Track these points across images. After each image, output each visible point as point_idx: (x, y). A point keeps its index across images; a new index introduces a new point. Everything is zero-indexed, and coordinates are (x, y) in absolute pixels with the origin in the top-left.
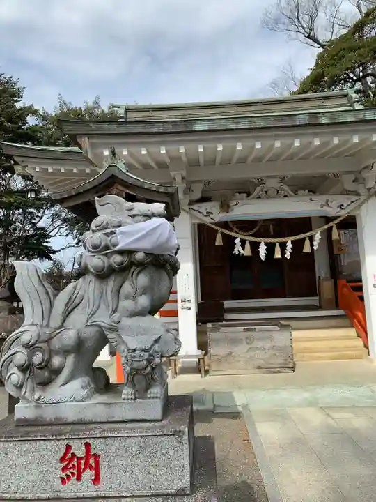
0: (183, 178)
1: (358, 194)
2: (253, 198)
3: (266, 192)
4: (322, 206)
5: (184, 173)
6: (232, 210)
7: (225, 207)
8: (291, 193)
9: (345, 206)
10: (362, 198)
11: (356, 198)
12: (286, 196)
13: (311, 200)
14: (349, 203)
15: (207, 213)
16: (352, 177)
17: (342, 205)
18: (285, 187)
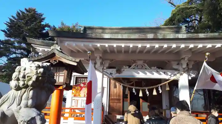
0: (100, 58)
1: (179, 70)
2: (131, 69)
3: (137, 66)
5: (101, 55)
6: (121, 73)
7: (119, 71)
8: (148, 67)
9: (173, 75)
10: (181, 72)
11: (178, 72)
12: (146, 69)
13: (157, 71)
14: (175, 74)
15: (110, 73)
16: (176, 63)
18: (146, 65)
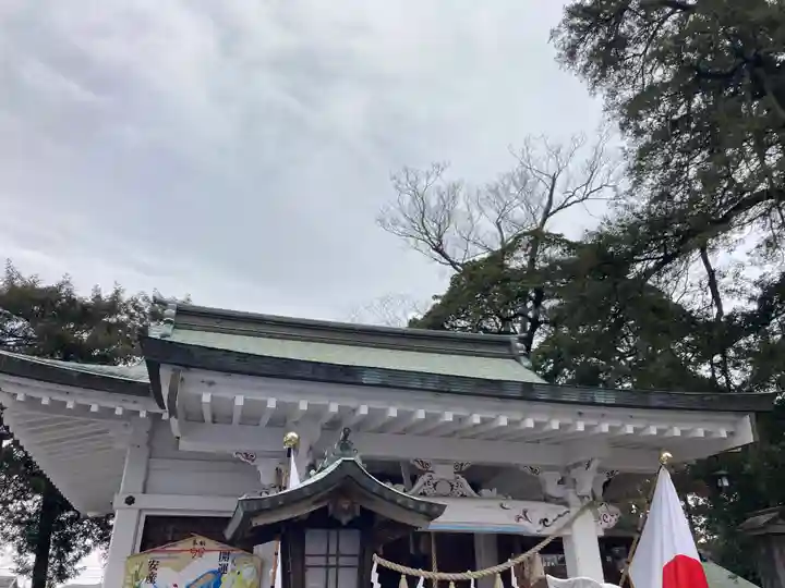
1: (566, 504)
3: (435, 485)
4: (518, 518)
8: (471, 492)
9: (550, 520)
10: (573, 511)
11: (565, 509)
12: (463, 496)
13: (501, 506)
14: (555, 517)
16: (557, 476)
17: (546, 520)
18: (463, 482)
